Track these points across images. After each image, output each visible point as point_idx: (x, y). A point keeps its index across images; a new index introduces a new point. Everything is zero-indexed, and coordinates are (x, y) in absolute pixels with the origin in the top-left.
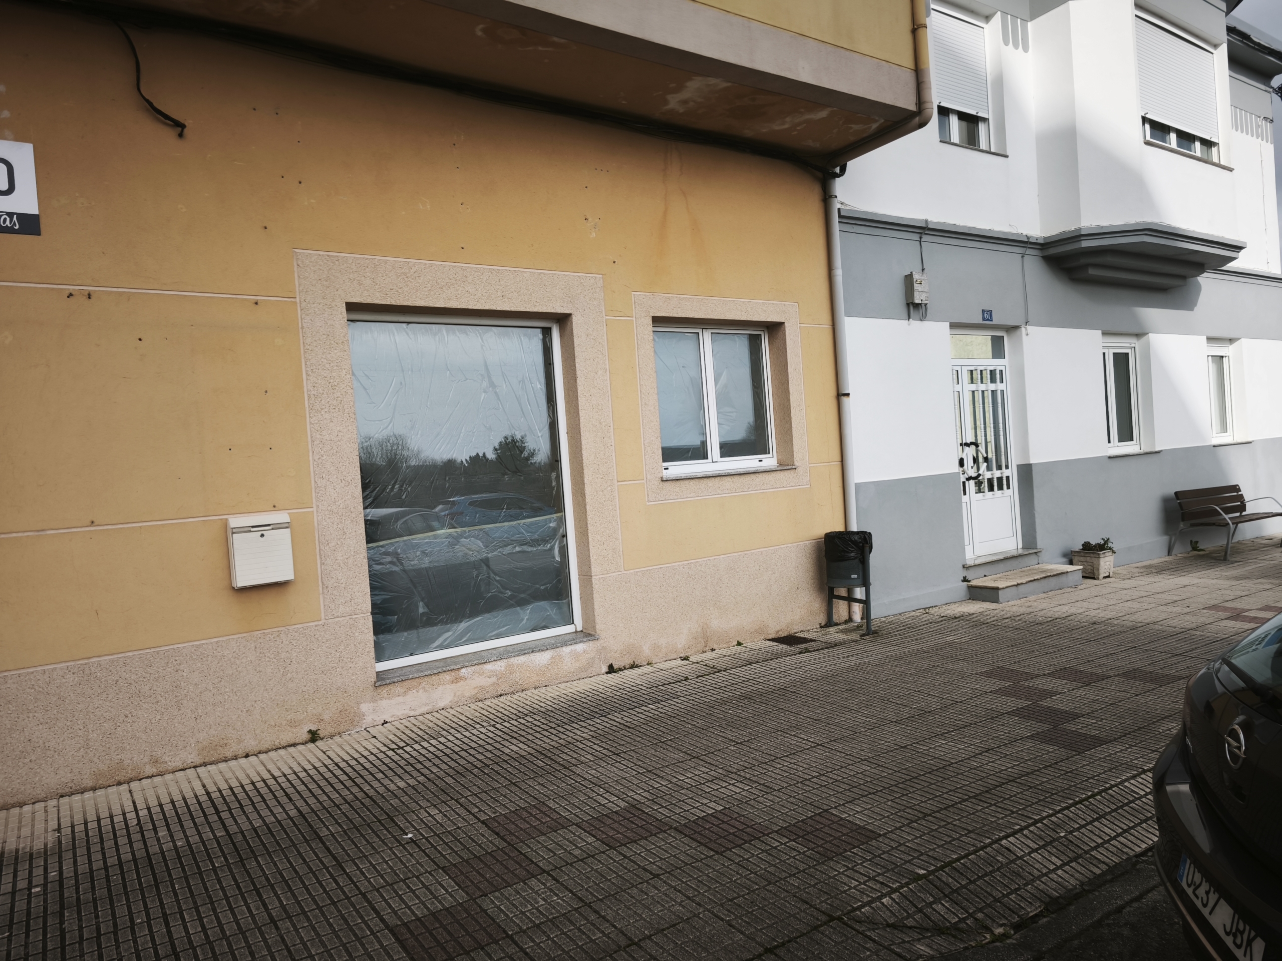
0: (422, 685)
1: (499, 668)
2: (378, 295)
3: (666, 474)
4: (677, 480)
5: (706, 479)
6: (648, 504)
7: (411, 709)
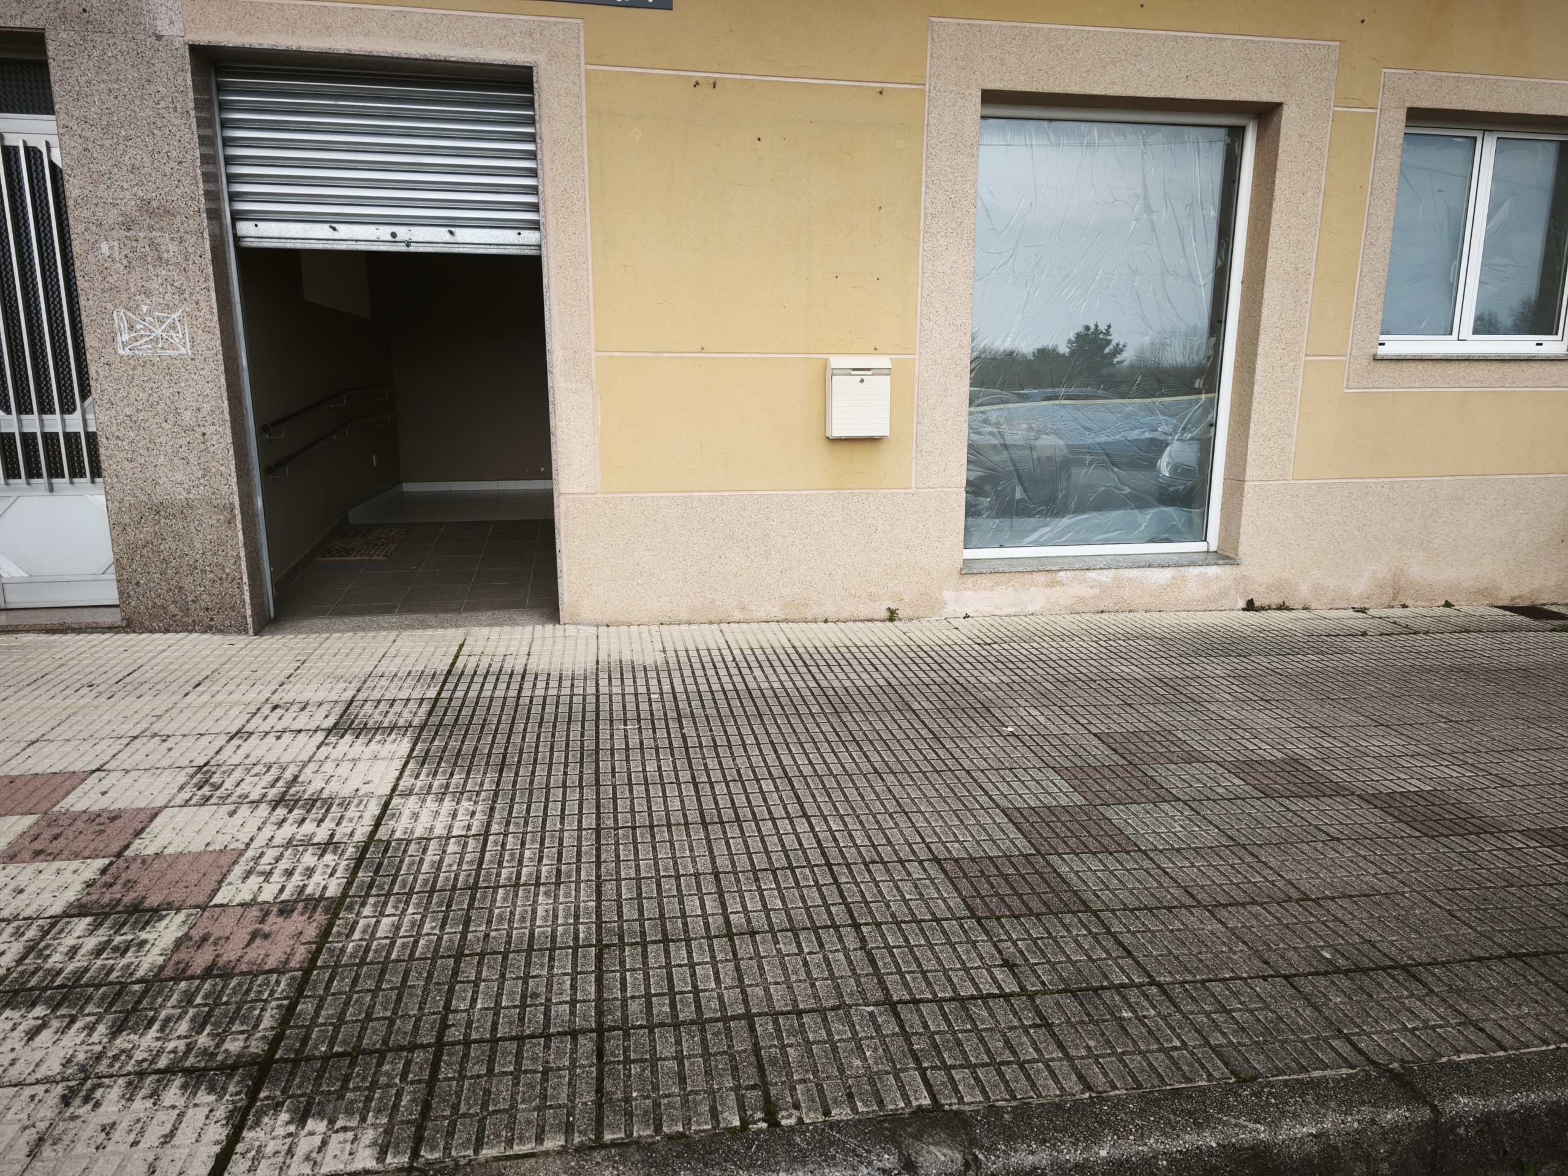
0: (1013, 582)
1: (1104, 579)
2: (1022, 78)
3: (1382, 351)
4: (1398, 360)
5: (1444, 363)
6: (1346, 391)
7: (996, 607)
